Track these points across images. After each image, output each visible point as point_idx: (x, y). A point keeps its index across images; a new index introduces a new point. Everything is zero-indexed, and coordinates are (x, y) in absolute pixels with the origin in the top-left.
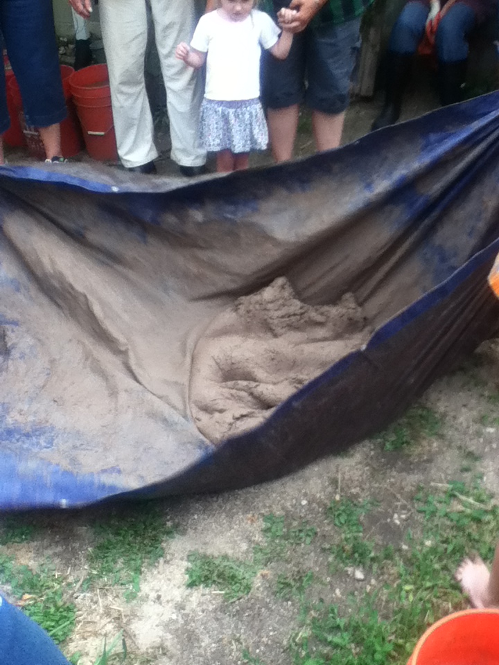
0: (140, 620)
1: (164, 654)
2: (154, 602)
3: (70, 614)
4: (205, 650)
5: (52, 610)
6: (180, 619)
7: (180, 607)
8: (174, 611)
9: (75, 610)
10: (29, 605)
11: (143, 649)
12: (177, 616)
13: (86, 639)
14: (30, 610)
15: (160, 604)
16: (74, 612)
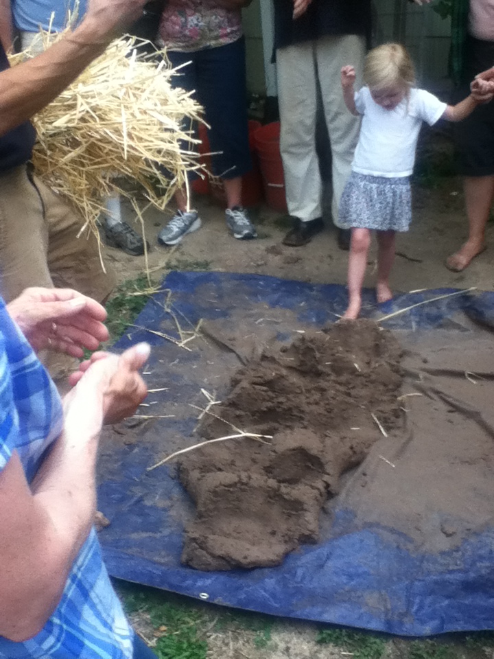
2: (283, 653)
3: (201, 652)
5: (185, 646)
9: (207, 648)
10: (165, 636)
14: (164, 642)
15: (289, 655)
16: (205, 651)
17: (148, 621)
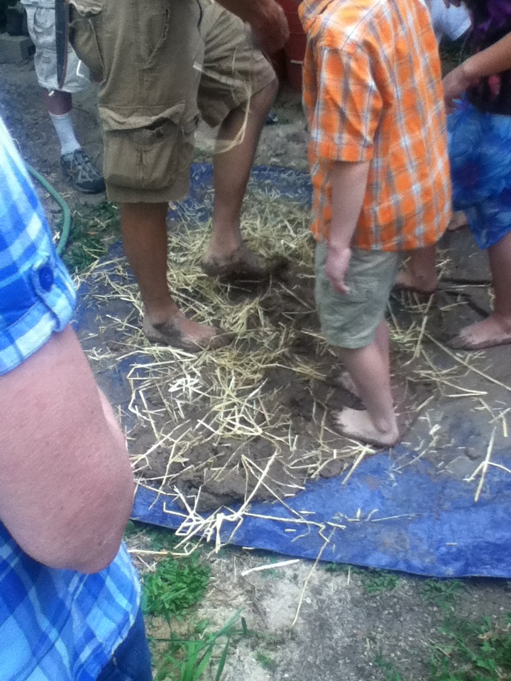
0: (273, 597)
1: (293, 639)
2: (291, 581)
3: (204, 578)
4: (337, 643)
5: (186, 571)
6: (315, 605)
7: (316, 591)
8: (310, 594)
9: (209, 575)
10: (165, 561)
11: (273, 629)
12: (312, 601)
13: (216, 608)
15: (297, 584)
17: (148, 544)
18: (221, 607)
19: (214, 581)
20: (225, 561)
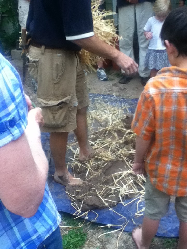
0: (110, 244)
5: (79, 234)
9: (87, 235)
13: (89, 247)
16: (87, 236)
17: (65, 224)
18: (91, 247)
19: (89, 238)
20: (92, 231)
